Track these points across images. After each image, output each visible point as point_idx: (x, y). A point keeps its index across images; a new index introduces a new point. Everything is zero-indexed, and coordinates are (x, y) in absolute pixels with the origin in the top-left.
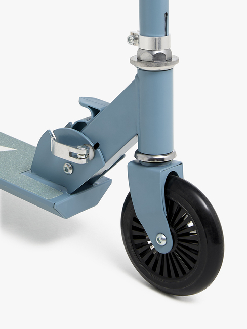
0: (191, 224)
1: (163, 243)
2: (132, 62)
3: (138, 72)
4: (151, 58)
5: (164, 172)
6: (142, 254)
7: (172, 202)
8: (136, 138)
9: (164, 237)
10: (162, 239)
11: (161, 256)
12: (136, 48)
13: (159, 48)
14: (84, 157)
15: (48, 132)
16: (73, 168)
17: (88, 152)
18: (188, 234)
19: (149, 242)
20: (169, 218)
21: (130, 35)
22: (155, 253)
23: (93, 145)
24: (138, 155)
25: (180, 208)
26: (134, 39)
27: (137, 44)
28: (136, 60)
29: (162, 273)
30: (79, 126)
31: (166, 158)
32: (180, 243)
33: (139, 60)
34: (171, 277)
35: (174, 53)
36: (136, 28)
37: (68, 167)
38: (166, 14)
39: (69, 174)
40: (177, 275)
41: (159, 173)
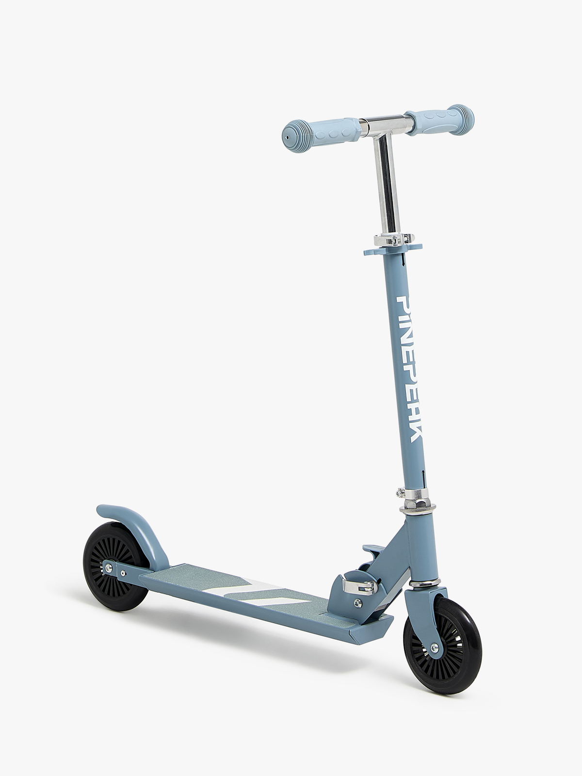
0: (458, 638)
1: (436, 650)
2: (401, 510)
3: (406, 517)
4: (414, 506)
5: (432, 594)
6: (418, 659)
7: (440, 616)
8: (408, 571)
9: (436, 646)
10: (436, 648)
11: (433, 661)
12: (403, 500)
13: (421, 498)
14: (370, 589)
15: (339, 577)
16: (361, 602)
17: (373, 585)
18: (456, 646)
19: (424, 650)
20: (439, 629)
21: (398, 490)
22: (427, 659)
23: (376, 581)
24: (412, 583)
25: (446, 620)
26: (401, 493)
27: (404, 496)
28: (404, 508)
29: (432, 675)
30: (364, 567)
31: (433, 583)
32: (449, 652)
33: (406, 508)
34: (439, 679)
35: (433, 502)
36: (402, 485)
37: (358, 602)
38: (423, 471)
39: (359, 608)
40: (444, 677)
41: (428, 594)
